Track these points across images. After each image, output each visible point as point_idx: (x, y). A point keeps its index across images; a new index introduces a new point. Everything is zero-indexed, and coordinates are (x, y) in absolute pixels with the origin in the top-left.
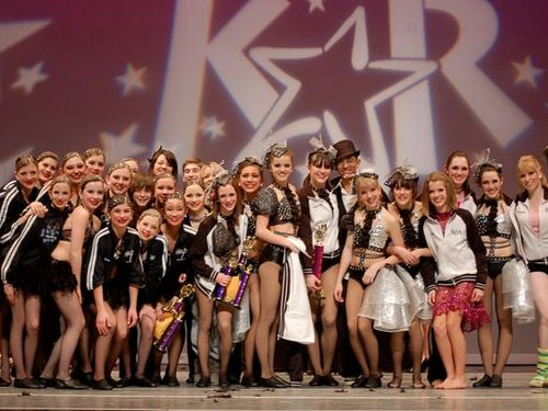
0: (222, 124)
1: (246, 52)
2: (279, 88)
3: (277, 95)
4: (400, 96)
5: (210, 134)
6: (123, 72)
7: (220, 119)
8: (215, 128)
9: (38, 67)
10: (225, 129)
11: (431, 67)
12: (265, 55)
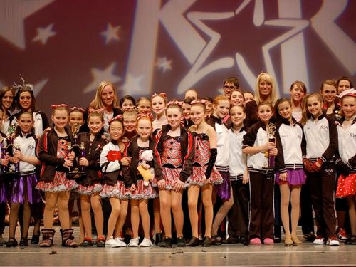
0: (170, 62)
1: (185, 15)
2: (207, 39)
3: (205, 43)
4: (285, 43)
5: (162, 68)
6: (105, 29)
7: (168, 59)
8: (166, 65)
9: (50, 27)
10: (172, 65)
11: (304, 24)
12: (197, 17)
